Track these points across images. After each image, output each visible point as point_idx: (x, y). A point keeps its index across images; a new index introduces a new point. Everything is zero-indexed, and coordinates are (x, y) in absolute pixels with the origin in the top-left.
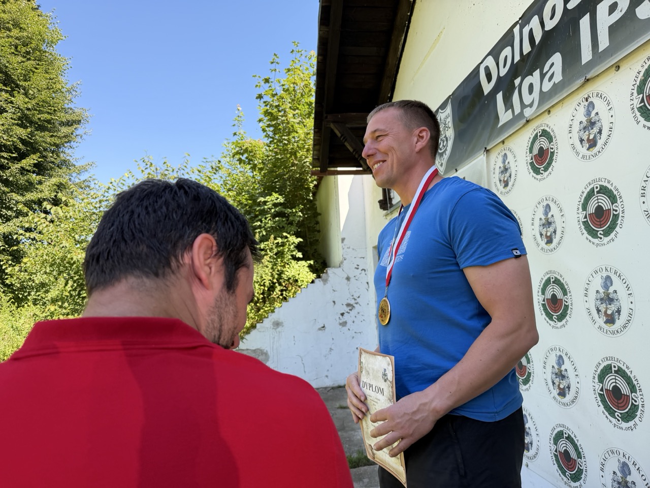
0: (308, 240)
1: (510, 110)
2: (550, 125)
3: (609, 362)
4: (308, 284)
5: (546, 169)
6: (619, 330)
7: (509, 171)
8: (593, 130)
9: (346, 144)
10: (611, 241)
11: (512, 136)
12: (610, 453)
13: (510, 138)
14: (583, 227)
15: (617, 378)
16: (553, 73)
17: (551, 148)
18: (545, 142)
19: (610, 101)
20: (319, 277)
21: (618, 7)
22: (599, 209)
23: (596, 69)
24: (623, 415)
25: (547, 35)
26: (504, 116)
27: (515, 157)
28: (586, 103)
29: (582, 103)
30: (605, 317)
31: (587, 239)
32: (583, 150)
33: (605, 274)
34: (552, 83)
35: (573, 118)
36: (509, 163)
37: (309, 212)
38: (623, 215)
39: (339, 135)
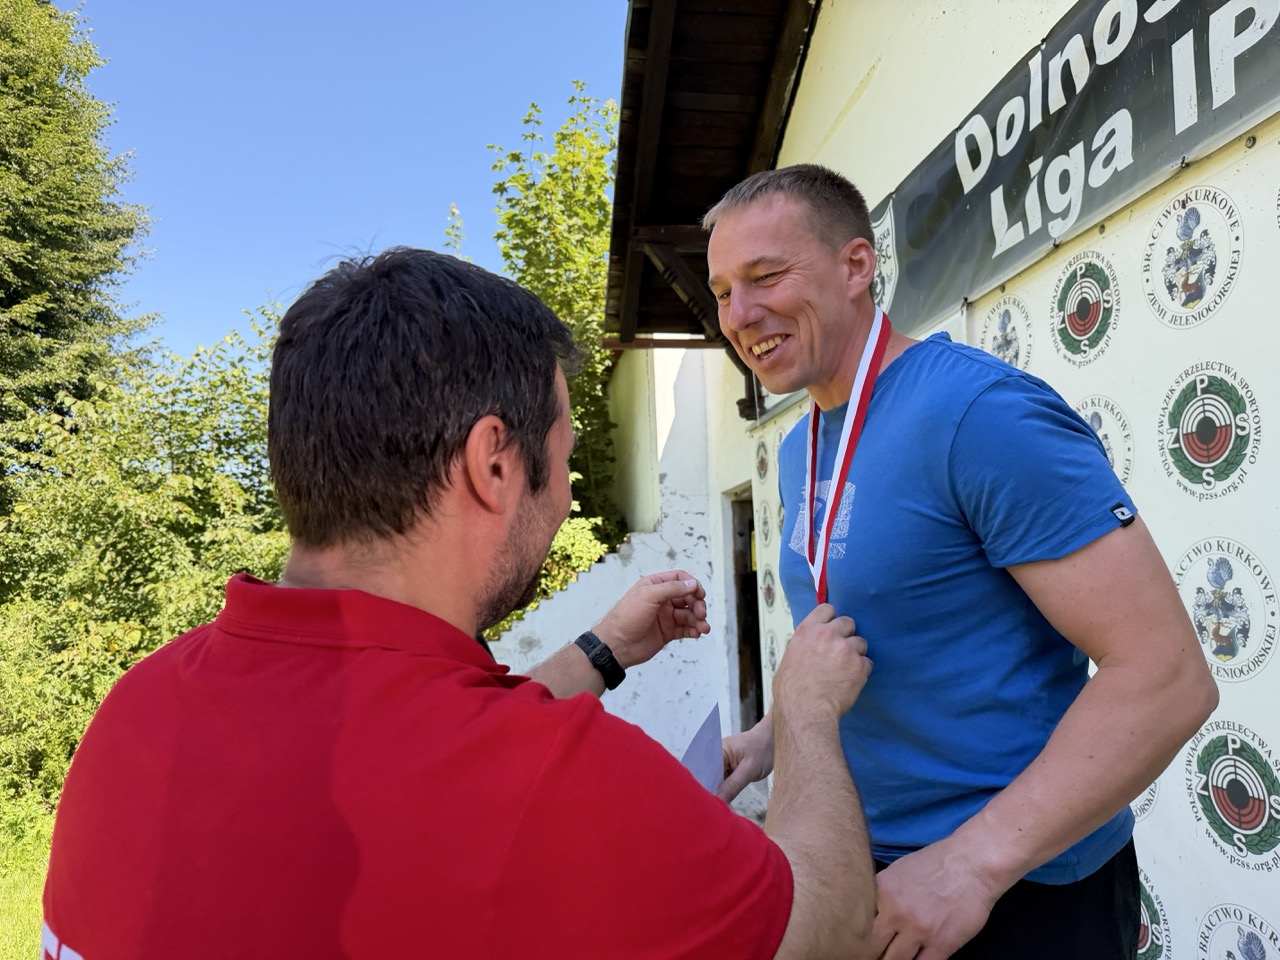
0: (593, 477)
1: (1020, 224)
2: (1104, 253)
3: (1222, 733)
4: (590, 565)
5: (1093, 343)
6: (1245, 669)
7: (1014, 344)
8: (1195, 266)
9: (675, 287)
10: (1231, 489)
11: (1023, 276)
12: (1221, 914)
13: (1018, 279)
14: (1171, 460)
15: (1238, 764)
16: (1114, 150)
17: (1105, 301)
18: (1093, 288)
19: (1234, 207)
20: (612, 550)
21: (1256, 18)
22: (1206, 425)
23: (1206, 142)
24: (1249, 839)
25: (1101, 75)
26: (1006, 235)
27: (1027, 317)
28: (1183, 212)
29: (1173, 211)
30: (1214, 642)
31: (1179, 483)
32: (1174, 306)
33: (1216, 555)
34: (1110, 171)
35: (1152, 241)
36: (1014, 329)
37: (595, 421)
38: (1258, 438)
39: (660, 267)
